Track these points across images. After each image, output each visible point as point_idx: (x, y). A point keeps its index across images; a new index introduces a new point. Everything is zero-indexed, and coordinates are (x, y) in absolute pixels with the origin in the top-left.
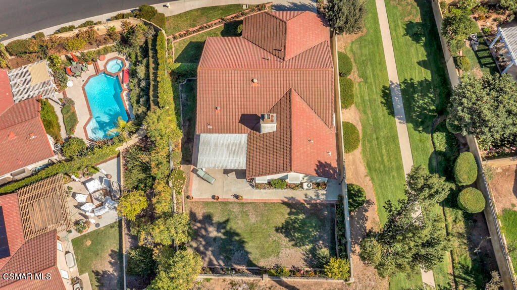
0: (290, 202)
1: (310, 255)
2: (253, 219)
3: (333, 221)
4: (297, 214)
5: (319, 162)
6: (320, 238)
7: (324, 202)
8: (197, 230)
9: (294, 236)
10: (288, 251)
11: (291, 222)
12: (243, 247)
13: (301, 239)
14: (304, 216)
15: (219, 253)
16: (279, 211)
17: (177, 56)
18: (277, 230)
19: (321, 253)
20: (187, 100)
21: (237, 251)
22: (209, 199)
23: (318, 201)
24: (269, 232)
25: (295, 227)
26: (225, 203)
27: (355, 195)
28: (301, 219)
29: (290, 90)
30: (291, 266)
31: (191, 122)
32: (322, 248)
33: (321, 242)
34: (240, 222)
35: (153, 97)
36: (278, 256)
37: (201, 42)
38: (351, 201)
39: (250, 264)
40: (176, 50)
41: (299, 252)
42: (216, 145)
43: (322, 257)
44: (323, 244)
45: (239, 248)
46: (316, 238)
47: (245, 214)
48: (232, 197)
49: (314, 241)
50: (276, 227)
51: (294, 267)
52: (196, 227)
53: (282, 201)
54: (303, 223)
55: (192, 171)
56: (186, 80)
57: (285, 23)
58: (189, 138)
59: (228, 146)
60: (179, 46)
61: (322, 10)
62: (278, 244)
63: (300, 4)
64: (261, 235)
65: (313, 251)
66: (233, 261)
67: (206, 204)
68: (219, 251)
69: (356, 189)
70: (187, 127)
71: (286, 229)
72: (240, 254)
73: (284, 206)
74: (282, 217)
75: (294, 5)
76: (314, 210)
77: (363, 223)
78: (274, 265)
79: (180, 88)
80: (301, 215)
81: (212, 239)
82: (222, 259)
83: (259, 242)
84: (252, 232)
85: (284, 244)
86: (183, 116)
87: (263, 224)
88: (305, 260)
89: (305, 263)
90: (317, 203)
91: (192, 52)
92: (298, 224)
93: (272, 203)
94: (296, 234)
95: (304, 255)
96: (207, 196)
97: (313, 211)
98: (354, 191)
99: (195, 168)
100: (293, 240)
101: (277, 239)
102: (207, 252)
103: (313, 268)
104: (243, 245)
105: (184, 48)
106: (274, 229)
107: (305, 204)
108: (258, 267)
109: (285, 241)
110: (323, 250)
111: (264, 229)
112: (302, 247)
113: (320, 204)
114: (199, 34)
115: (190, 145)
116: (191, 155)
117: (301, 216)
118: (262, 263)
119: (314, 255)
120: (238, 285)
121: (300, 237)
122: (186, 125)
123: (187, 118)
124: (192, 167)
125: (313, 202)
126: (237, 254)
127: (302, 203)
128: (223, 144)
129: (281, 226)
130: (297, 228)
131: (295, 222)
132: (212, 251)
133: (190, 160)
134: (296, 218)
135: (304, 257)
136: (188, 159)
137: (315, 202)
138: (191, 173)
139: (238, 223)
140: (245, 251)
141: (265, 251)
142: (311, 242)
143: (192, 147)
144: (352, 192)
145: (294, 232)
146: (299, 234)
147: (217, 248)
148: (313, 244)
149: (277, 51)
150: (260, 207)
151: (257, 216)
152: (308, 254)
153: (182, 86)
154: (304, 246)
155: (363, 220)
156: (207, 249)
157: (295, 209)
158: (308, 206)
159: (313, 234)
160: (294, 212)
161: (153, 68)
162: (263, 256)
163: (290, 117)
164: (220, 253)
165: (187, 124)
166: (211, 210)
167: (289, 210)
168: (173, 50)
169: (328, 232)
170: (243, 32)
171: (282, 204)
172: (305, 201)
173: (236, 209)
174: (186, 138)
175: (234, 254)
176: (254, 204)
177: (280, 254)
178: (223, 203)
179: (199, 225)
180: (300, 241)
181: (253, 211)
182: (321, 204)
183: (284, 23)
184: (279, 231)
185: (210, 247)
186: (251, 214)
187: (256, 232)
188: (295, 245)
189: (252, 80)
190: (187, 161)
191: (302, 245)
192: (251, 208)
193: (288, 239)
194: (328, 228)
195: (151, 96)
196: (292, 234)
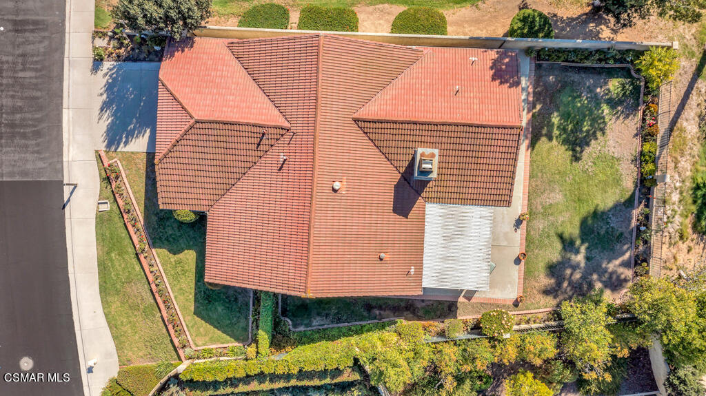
0: (529, 136)
1: (619, 108)
2: (557, 197)
3: (566, 69)
4: (551, 125)
5: (493, 79)
6: (591, 90)
7: (533, 81)
8: (573, 287)
9: (588, 131)
10: (611, 143)
11: (564, 136)
12: (603, 213)
13: (594, 120)
14: (556, 114)
15: (612, 252)
16: (545, 155)
17: (228, 338)
18: (576, 158)
19: (616, 92)
20: (327, 315)
21: (608, 223)
22: (520, 270)
23: (531, 90)
24: (579, 172)
25: (572, 130)
26: (529, 241)
27: (531, 28)
28: (560, 120)
29: (356, 120)
30: (635, 139)
31: (374, 304)
32: (609, 90)
33: (598, 90)
34: (561, 219)
35: (325, 378)
36: (618, 160)
37: (196, 294)
38: (541, 35)
39: (629, 203)
40: (212, 341)
41: (614, 126)
42: (445, 259)
43: (623, 90)
44: (601, 87)
45: (603, 219)
46: (591, 98)
47: (548, 211)
48: (519, 231)
49: (596, 100)
50: (572, 161)
51: (636, 135)
52: (569, 289)
53: (528, 149)
54: (566, 116)
55: (469, 299)
56: (283, 318)
57: (197, 122)
58: (406, 308)
59: (448, 238)
60: (205, 335)
61: (122, 50)
62: (600, 158)
63: (105, 96)
64: (585, 185)
65: (613, 103)
66: (624, 230)
67: (528, 275)
68: (607, 251)
69: (520, 25)
70: (382, 312)
71: (576, 144)
72: (613, 219)
73: (537, 146)
74: (555, 151)
75: (108, 108)
76: (545, 97)
77: (562, 20)
78: (633, 166)
79: (302, 328)
80: (553, 120)
81: (588, 263)
82: (621, 247)
83: (595, 188)
84: (579, 200)
85: (599, 148)
86: (361, 320)
87: (566, 181)
88: (627, 117)
89: (630, 118)
90: (534, 92)
91: (220, 309)
92: (568, 125)
93: (531, 165)
94: (584, 129)
95: (618, 118)
96: (516, 272)
97: (548, 100)
98: (524, 29)
99: (463, 294)
100: (595, 133)
101: (591, 160)
102: (610, 270)
103: (638, 105)
104: (600, 213)
105: (208, 326)
106: (574, 164)
107: (534, 111)
108: (635, 190)
109: (595, 146)
110: (612, 88)
111: (574, 180)
112: (607, 120)
113: (535, 88)
114: (175, 297)
115: (419, 305)
116: (440, 302)
117: (555, 119)
118: (629, 184)
119: (620, 102)
120: (660, 222)
121: (589, 123)
122: (380, 314)
123: (365, 314)
124: (461, 299)
125: (531, 99)
126: (614, 223)
127: (533, 116)
128: (445, 247)
129: (571, 153)
130: (574, 126)
131: (565, 130)
132: (608, 263)
133: (448, 304)
134: (558, 127)
135: (621, 118)
136: (446, 309)
137: (532, 95)
138: (473, 301)
139: (563, 222)
140: (609, 211)
141: (611, 179)
142: (598, 106)
143: (423, 301)
144: (525, 31)
145: (581, 131)
146: (585, 123)
147: (602, 254)
148: (601, 103)
149: (264, 141)
150: (536, 185)
151: (553, 191)
152: (618, 112)
153: (295, 326)
154: (604, 118)
155: (557, 21)
156: (605, 271)
157: (543, 128)
158: (538, 107)
159: (586, 102)
160: (548, 131)
161: (260, 383)
162: (617, 181)
163: (415, 123)
164: (612, 249)
165: (377, 312)
166: (541, 266)
167: (544, 139)
168: (214, 346)
169: (583, 78)
170: (197, 209)
171: (533, 149)
172: (528, 112)
173: (540, 224)
174: (405, 313)
175: (612, 228)
176: (532, 194)
177: (616, 155)
178: (528, 246)
179: (565, 284)
180: (597, 122)
181: (542, 197)
182: (536, 85)
183: (198, 125)
184: (578, 155)
185: (601, 266)
186: (548, 200)
187: (579, 194)
188: (603, 131)
189: (335, 191)
190: (450, 310)
191: (602, 120)
192: (539, 200)
193: (593, 142)
194: (576, 77)
195: (323, 382)
196: (585, 134)
